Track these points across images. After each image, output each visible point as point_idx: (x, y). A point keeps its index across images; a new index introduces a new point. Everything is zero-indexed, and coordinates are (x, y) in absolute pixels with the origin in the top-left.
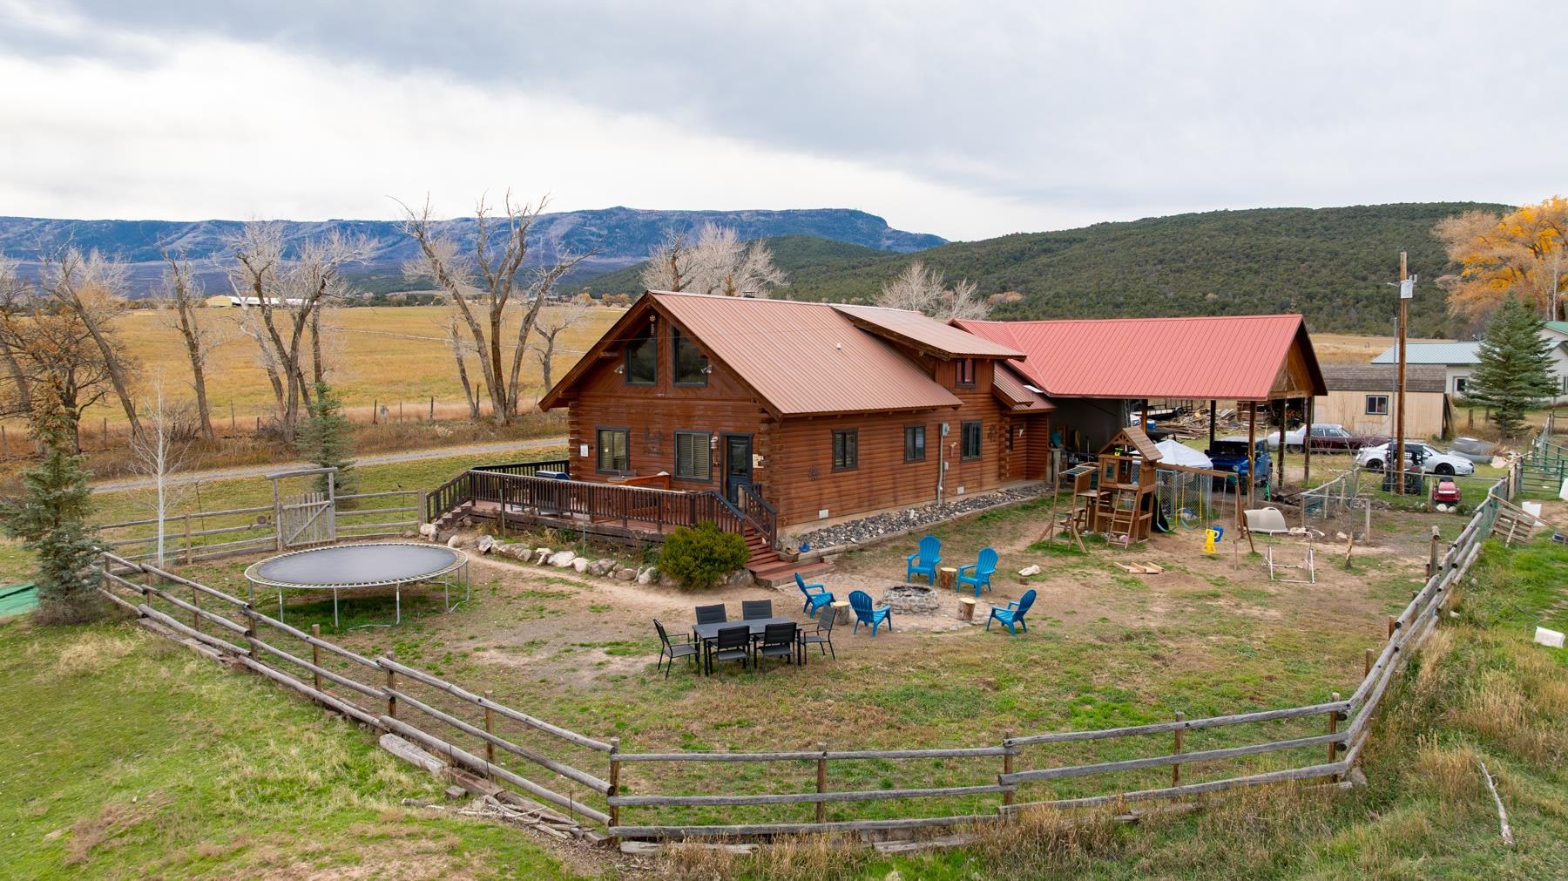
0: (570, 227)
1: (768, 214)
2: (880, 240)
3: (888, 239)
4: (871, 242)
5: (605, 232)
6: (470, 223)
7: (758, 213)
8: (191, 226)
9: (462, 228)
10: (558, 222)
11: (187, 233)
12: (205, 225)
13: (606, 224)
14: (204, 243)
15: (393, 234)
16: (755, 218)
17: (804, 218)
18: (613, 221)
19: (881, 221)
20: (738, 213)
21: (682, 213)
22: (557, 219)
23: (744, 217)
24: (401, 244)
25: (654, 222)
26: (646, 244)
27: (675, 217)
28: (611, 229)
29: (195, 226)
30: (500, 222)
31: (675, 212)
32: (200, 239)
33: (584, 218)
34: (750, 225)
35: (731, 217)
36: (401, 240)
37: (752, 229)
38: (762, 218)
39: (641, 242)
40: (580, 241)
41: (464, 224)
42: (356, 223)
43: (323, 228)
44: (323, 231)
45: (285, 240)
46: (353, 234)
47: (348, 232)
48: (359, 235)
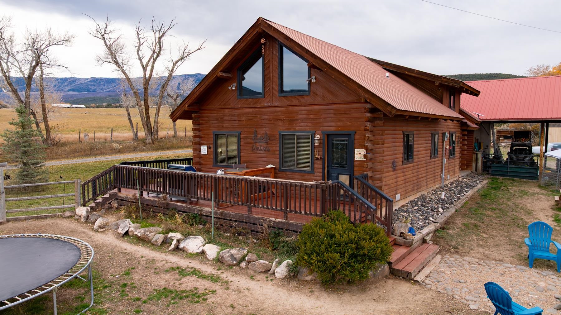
0: (180, 80)
15: (115, 83)
33: (186, 77)
36: (118, 85)
42: (101, 79)
43: (88, 80)
44: (89, 81)
45: (74, 84)
46: (100, 82)
47: (98, 82)
48: (102, 83)
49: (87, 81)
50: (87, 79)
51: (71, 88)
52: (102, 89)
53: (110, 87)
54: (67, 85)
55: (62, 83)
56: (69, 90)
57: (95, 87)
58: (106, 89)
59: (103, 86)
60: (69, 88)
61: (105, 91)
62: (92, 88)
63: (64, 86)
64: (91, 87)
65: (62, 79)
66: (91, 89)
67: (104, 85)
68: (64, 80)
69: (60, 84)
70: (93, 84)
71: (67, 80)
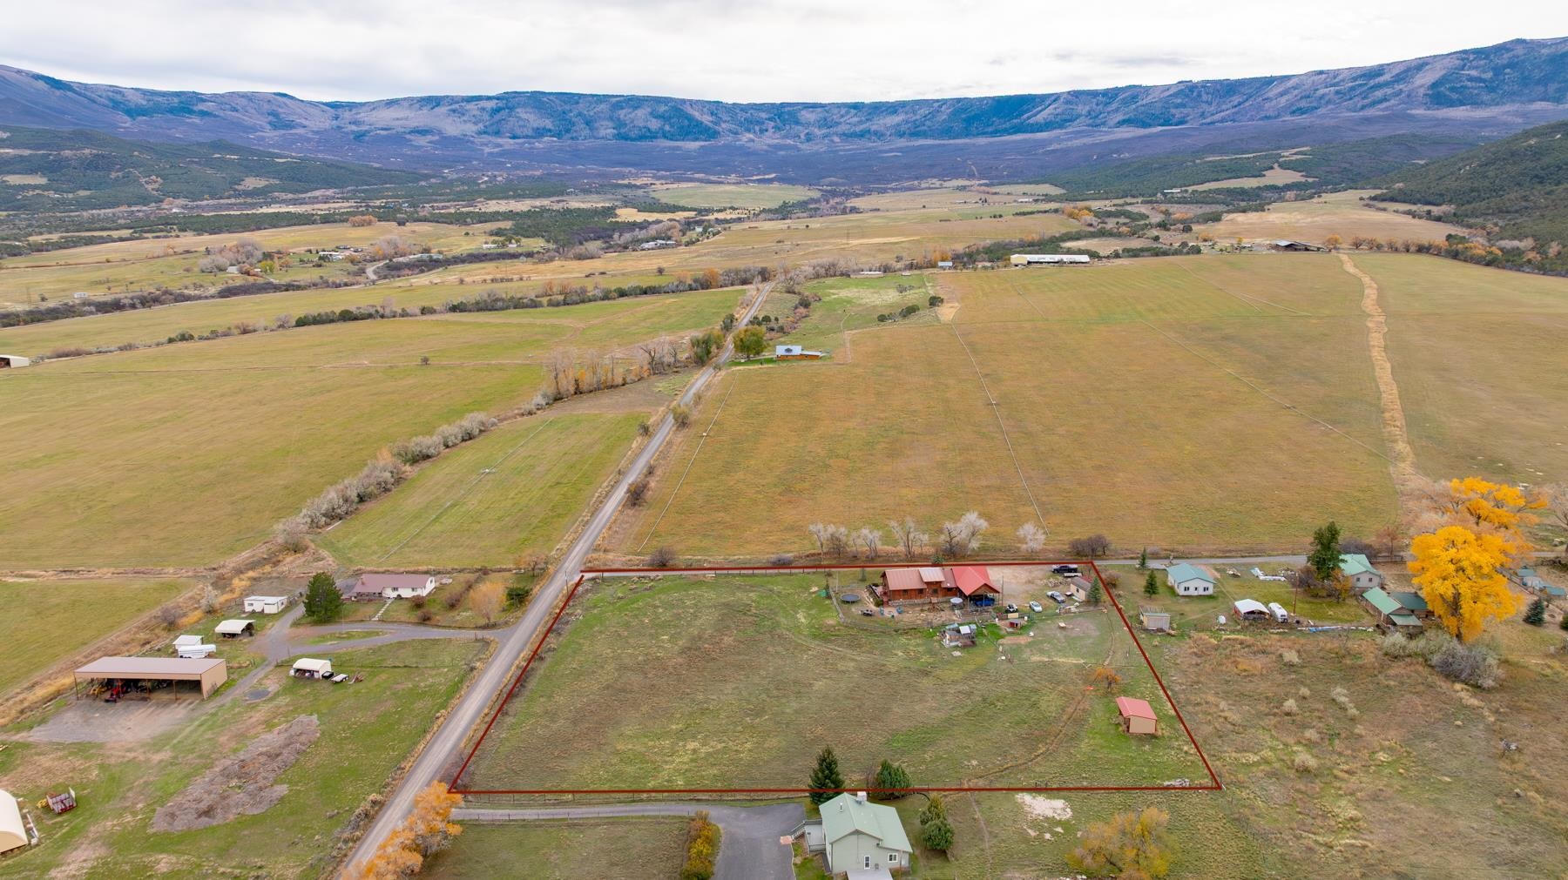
0: (1444, 72)
5: (1489, 75)
6: (1324, 76)
8: (1053, 98)
9: (1313, 82)
11: (1050, 105)
12: (1065, 96)
13: (1492, 65)
14: (1063, 114)
15: (1240, 93)
18: (1504, 59)
22: (1427, 64)
24: (1247, 104)
26: (1546, 86)
28: (1498, 71)
29: (1056, 97)
30: (1359, 73)
32: (1059, 111)
33: (1463, 59)
36: (1246, 100)
39: (1538, 82)
40: (1453, 89)
41: (1316, 78)
42: (1205, 84)
43: (1171, 92)
44: (1171, 95)
45: (1134, 106)
46: (1199, 95)
47: (1195, 94)
48: (1205, 97)
49: (1167, 94)
50: (1168, 87)
51: (1125, 117)
52: (1203, 115)
53: (1224, 107)
54: (1117, 110)
55: (1107, 104)
56: (1121, 123)
57: (1185, 111)
58: (1213, 115)
59: (1205, 106)
60: (1119, 117)
61: (1208, 120)
62: (1178, 113)
63: (1109, 113)
64: (1173, 111)
65: (1106, 93)
66: (1174, 115)
67: (1210, 104)
68: (1110, 95)
69: (1100, 107)
70: (1179, 101)
71: (1117, 95)
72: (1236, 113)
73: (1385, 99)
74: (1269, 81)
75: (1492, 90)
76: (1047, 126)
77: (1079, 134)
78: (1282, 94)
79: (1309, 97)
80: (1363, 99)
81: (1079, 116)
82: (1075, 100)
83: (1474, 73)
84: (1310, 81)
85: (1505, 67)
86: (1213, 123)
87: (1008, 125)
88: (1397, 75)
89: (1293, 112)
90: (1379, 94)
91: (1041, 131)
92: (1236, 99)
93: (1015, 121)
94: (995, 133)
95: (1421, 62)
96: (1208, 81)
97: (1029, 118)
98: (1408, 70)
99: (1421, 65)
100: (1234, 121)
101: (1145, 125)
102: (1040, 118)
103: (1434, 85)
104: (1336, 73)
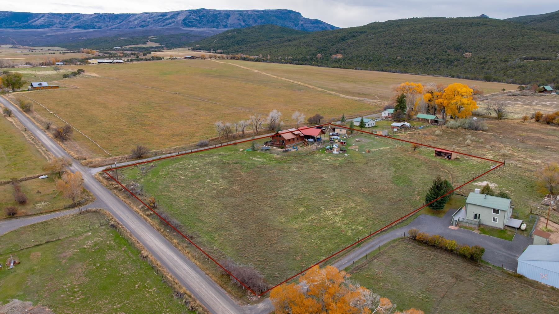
0: (185, 16)
1: (258, 11)
2: (299, 22)
3: (302, 21)
4: (295, 22)
5: (198, 18)
6: (148, 14)
7: (254, 11)
8: (42, 15)
9: (145, 16)
10: (180, 14)
11: (41, 18)
12: (47, 15)
13: (198, 15)
14: (48, 22)
15: (119, 19)
16: (253, 13)
17: (271, 13)
18: (201, 14)
19: (299, 14)
20: (247, 11)
21: (226, 11)
22: (180, 13)
23: (249, 13)
24: (123, 23)
25: (216, 15)
26: (213, 23)
27: (224, 13)
28: (200, 17)
29: (43, 15)
30: (159, 14)
31: (224, 10)
32: (45, 21)
33: (190, 13)
34: (251, 16)
35: (244, 12)
36: (122, 21)
37: (253, 17)
38: (256, 13)
39: (212, 22)
40: (189, 22)
41: (146, 15)
42: (105, 14)
43: (93, 16)
44: (93, 18)
45: (79, 21)
46: (104, 19)
47: (103, 18)
48: (106, 19)
49: (91, 17)
50: (91, 15)
51: (76, 25)
52: (107, 26)
53: (115, 23)
54: (72, 22)
55: (66, 20)
56: (75, 27)
57: (100, 24)
58: (111, 26)
59: (107, 23)
60: (73, 25)
61: (110, 28)
62: (98, 25)
63: (68, 23)
64: (95, 24)
65: (65, 15)
66: (96, 25)
67: (109, 22)
68: (68, 16)
69: (64, 20)
70: (97, 20)
71: (70, 16)
72: (120, 26)
73: (170, 24)
74: (129, 15)
75: (200, 23)
76: (42, 26)
77: (57, 30)
78: (135, 20)
79: (144, 21)
80: (163, 23)
81: (55, 24)
82: (52, 17)
83: (194, 17)
84: (144, 16)
85: (202, 16)
86: (112, 29)
87: (21, 25)
88: (172, 16)
89: (140, 27)
90: (168, 21)
91: (39, 28)
92: (118, 21)
93: (25, 23)
94: (16, 28)
95: (178, 12)
96: (107, 14)
97: (32, 23)
98: (175, 15)
99: (178, 13)
100: (120, 28)
101: (85, 28)
102: (38, 22)
103: (184, 20)
104: (152, 14)
